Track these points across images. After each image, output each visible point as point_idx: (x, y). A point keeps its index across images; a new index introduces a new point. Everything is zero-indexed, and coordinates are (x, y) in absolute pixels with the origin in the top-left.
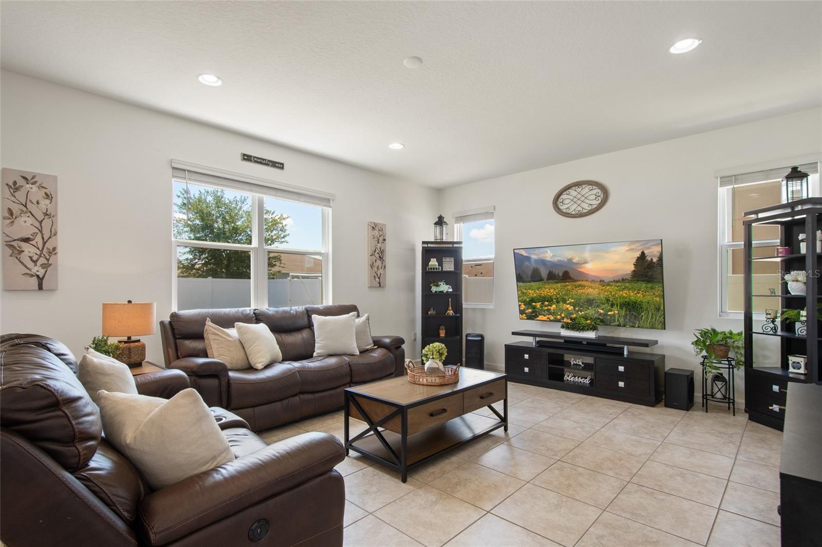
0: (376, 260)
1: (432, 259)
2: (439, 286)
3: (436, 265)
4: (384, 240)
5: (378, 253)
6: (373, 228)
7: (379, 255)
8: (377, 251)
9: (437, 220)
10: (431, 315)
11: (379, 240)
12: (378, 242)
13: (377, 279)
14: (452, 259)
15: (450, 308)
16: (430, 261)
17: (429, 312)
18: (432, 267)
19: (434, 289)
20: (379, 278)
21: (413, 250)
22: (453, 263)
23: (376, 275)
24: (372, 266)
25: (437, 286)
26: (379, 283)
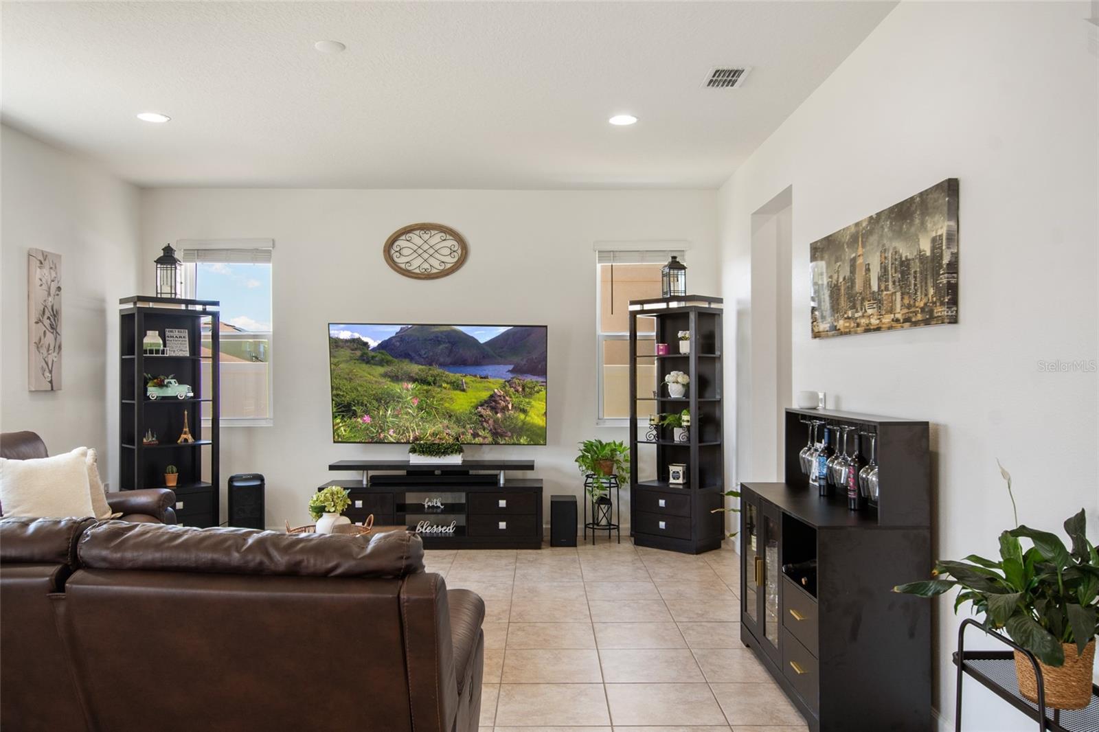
0: (45, 332)
1: (149, 333)
2: (167, 386)
3: (158, 345)
4: (59, 289)
5: (49, 318)
6: (41, 263)
7: (51, 322)
8: (47, 314)
9: (161, 254)
10: (149, 444)
11: (49, 288)
12: (49, 294)
13: (47, 374)
14: (185, 333)
15: (186, 429)
16: (146, 335)
17: (145, 440)
18: (154, 348)
19: (153, 392)
20: (51, 372)
21: (101, 313)
22: (187, 339)
23: (45, 366)
24: (38, 345)
25: (161, 385)
26: (51, 382)
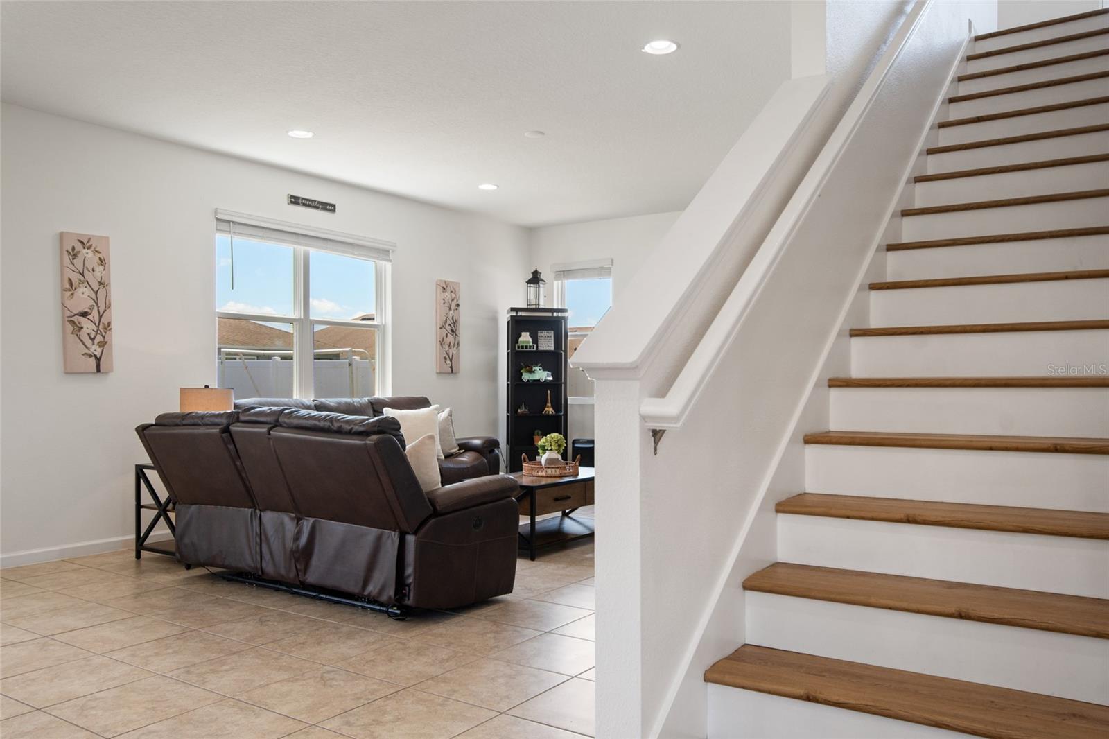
0: (447, 334)
1: (523, 333)
2: (534, 372)
3: (529, 342)
4: (458, 305)
5: (450, 325)
6: (444, 288)
7: (451, 327)
8: (449, 322)
9: (531, 276)
10: (522, 413)
11: (451, 305)
12: (450, 309)
13: (448, 362)
14: (552, 333)
15: (549, 404)
16: (520, 335)
17: (519, 411)
18: (524, 345)
19: (526, 377)
20: (451, 361)
21: (494, 320)
22: (553, 338)
23: (447, 357)
24: (442, 343)
25: (531, 372)
26: (451, 367)
